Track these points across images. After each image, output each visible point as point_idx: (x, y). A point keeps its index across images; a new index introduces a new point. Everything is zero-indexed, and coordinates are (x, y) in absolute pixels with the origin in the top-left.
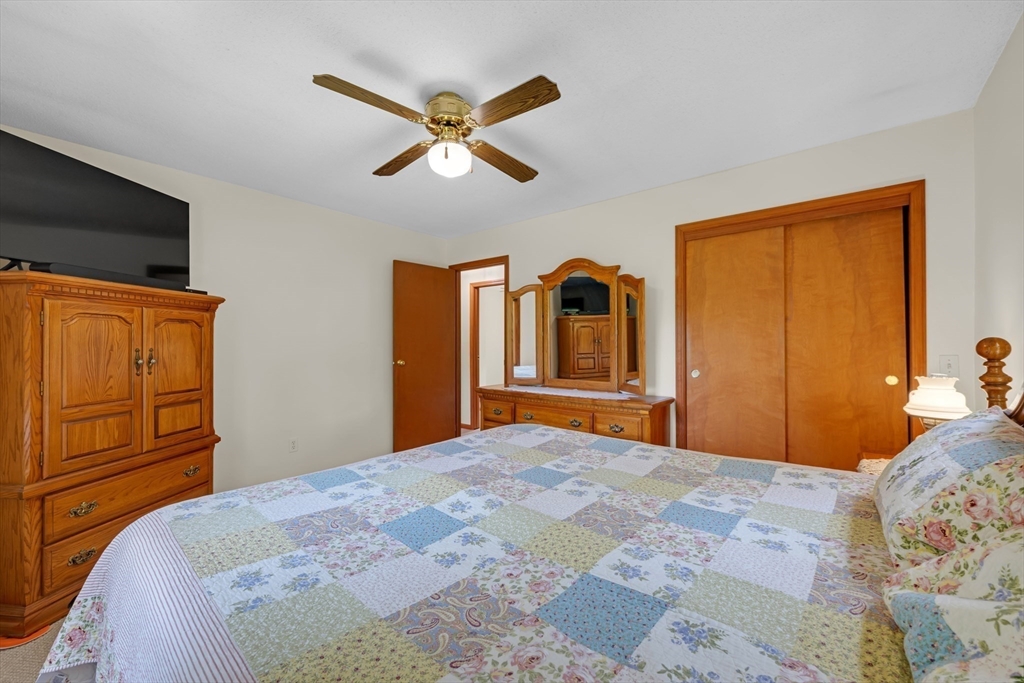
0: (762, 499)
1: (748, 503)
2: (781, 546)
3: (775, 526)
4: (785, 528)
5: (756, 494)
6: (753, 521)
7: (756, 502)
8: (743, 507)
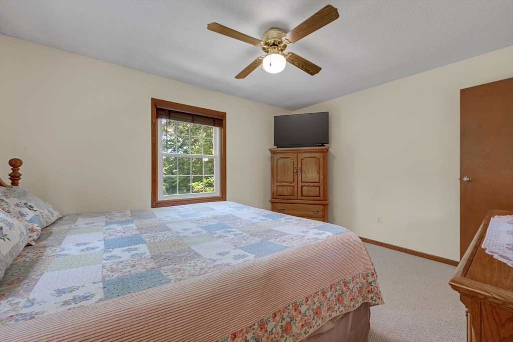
0: (101, 265)
1: (109, 258)
2: (78, 245)
3: (84, 253)
4: (79, 254)
5: (108, 267)
6: (97, 250)
7: (104, 262)
8: (109, 254)
